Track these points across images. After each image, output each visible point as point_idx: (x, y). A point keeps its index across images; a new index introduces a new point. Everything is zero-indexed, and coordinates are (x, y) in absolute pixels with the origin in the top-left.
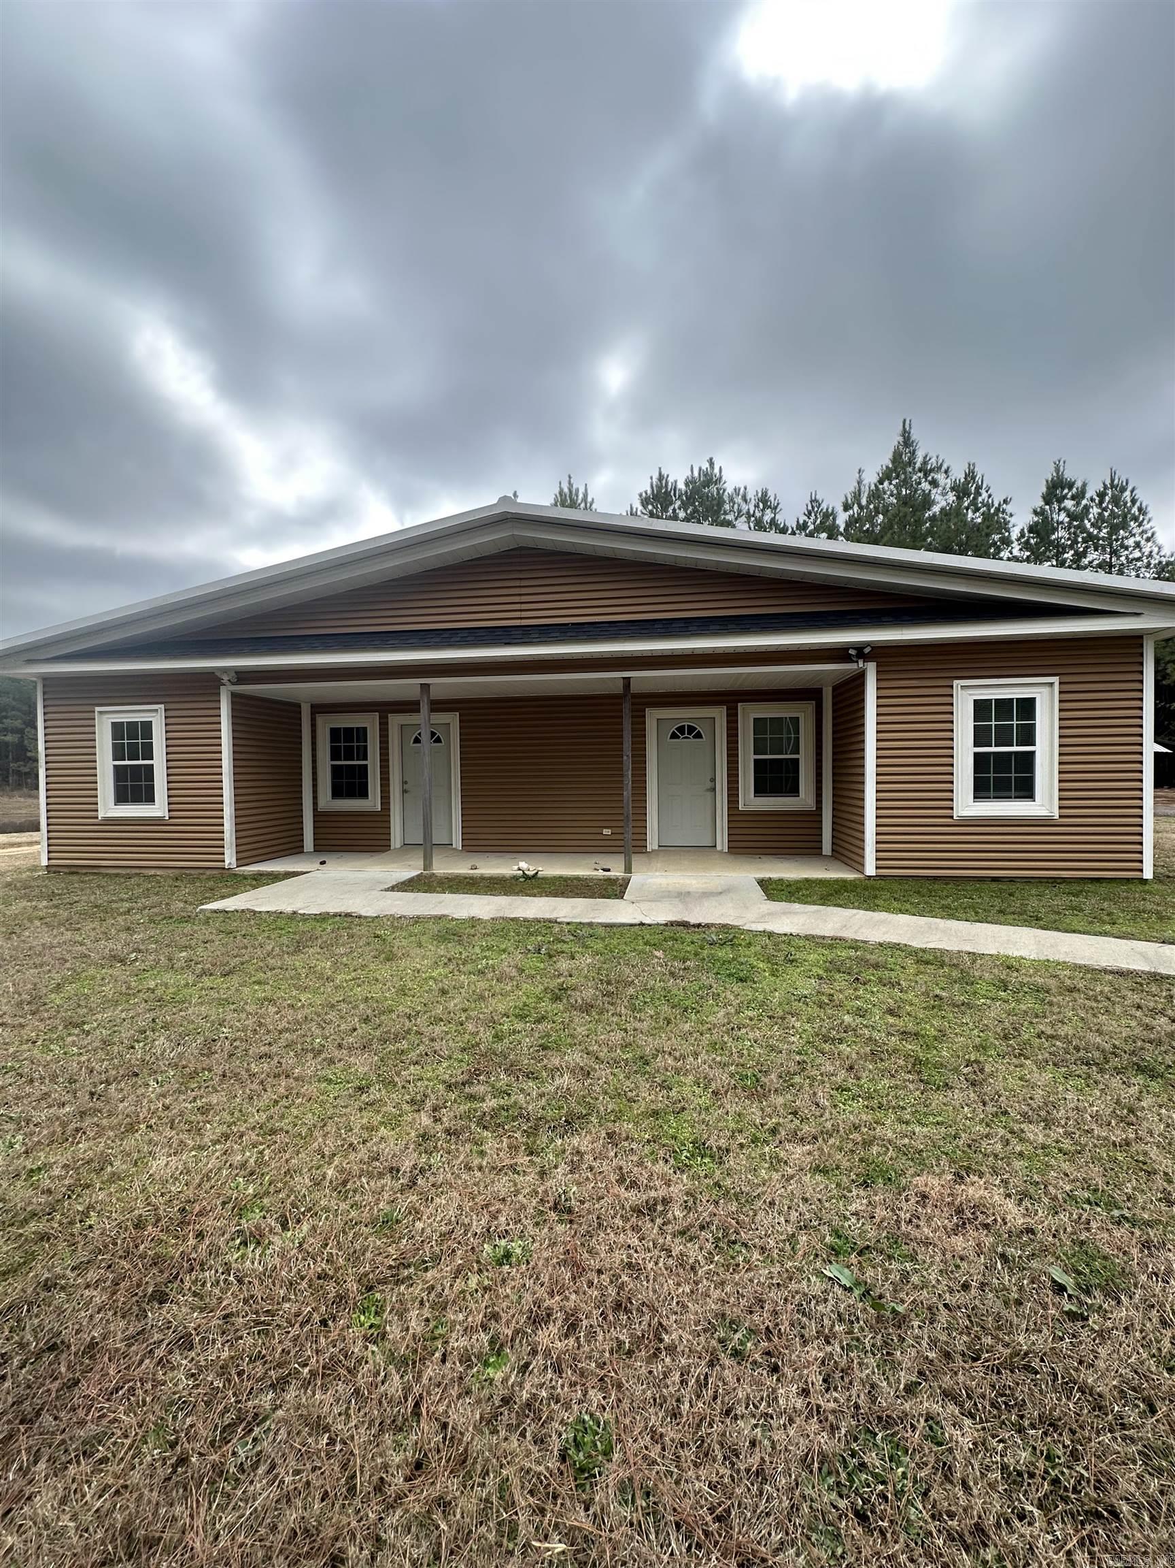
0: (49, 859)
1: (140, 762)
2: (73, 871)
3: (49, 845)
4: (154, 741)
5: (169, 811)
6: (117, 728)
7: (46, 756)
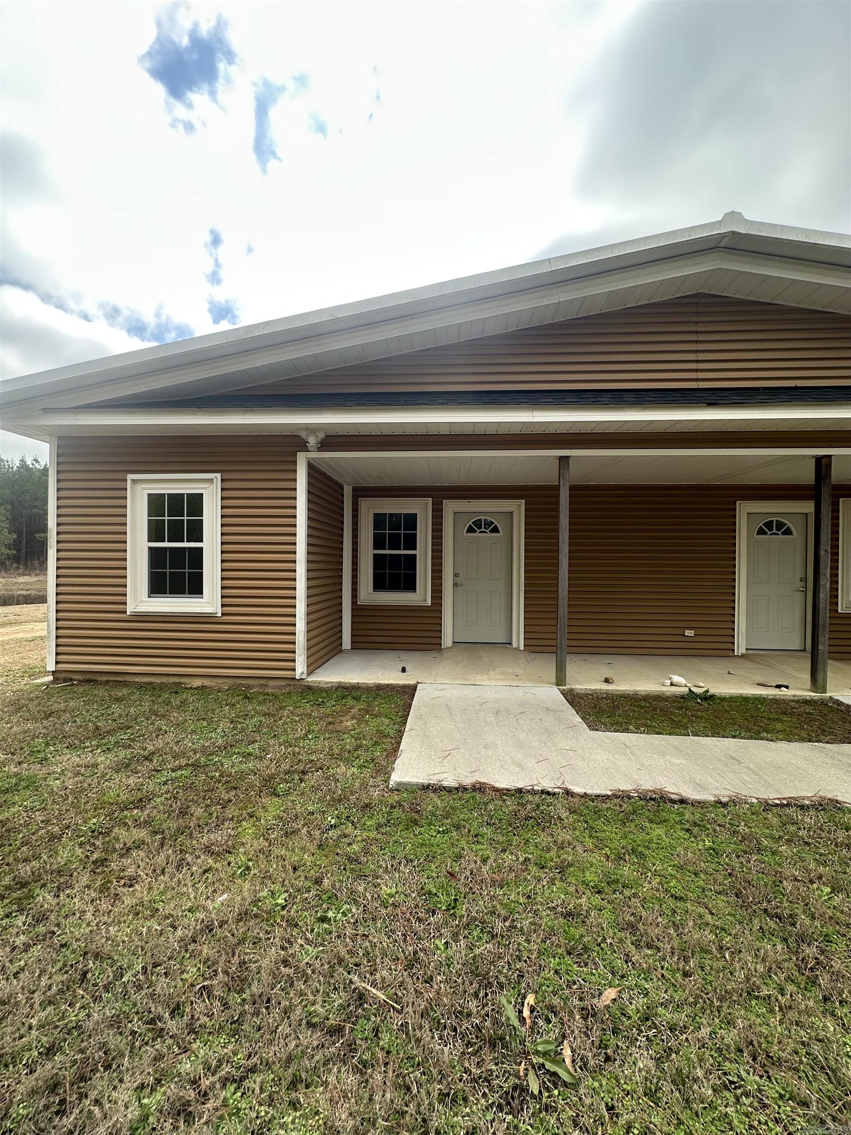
0: (57, 663)
1: (185, 544)
2: (90, 680)
3: (57, 646)
4: (206, 518)
5: (223, 606)
6: (156, 503)
7: (58, 533)
